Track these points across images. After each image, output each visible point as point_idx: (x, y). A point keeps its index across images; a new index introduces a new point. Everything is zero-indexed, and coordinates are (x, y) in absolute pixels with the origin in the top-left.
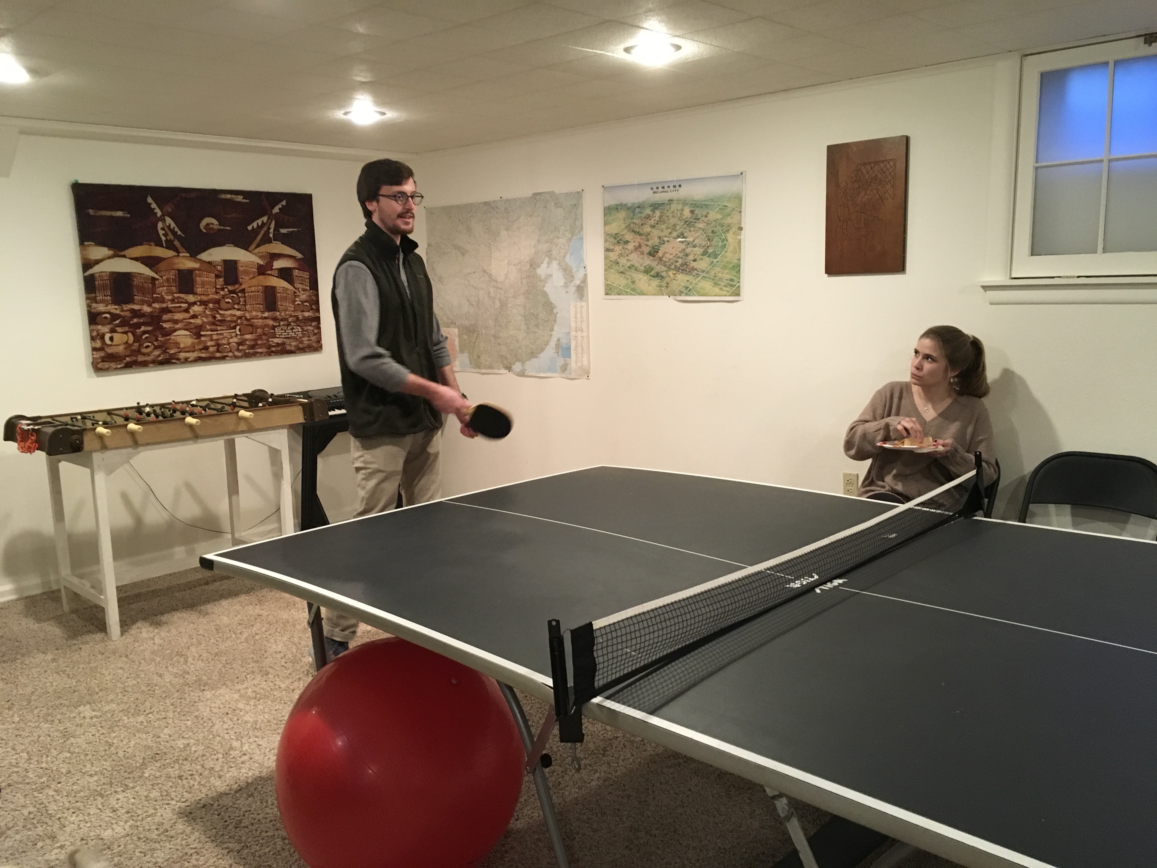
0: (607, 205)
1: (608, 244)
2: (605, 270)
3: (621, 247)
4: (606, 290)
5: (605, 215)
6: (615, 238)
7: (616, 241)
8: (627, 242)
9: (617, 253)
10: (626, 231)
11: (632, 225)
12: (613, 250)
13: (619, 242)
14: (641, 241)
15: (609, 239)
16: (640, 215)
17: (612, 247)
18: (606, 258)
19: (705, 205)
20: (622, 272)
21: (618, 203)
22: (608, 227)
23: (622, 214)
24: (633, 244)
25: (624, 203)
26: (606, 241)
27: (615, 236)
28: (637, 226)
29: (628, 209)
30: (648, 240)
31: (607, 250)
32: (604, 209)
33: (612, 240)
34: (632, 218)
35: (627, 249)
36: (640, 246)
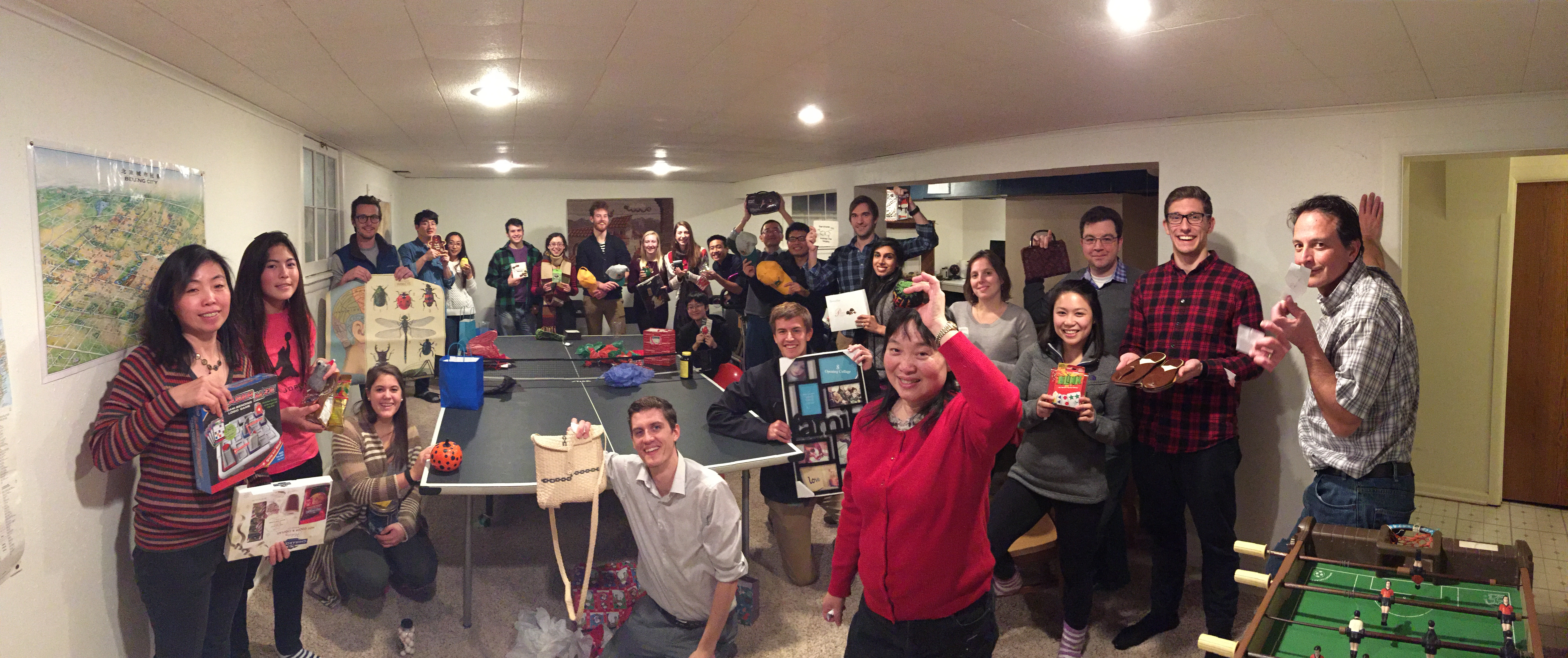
0: (43, 185)
1: (48, 267)
2: (47, 323)
3: (74, 272)
4: (49, 362)
5: (40, 206)
6: (63, 255)
7: (64, 262)
8: (83, 263)
9: (67, 286)
10: (80, 242)
11: (93, 231)
12: (59, 280)
13: (70, 264)
14: (108, 260)
15: (49, 258)
16: (108, 214)
17: (58, 274)
18: (47, 296)
19: (180, 208)
20: (78, 321)
21: (67, 186)
22: (46, 231)
23: (76, 209)
24: (94, 267)
25: (79, 187)
26: (44, 261)
27: (63, 252)
28: (103, 234)
29: (87, 200)
30: (119, 258)
31: (49, 280)
32: (38, 192)
33: (57, 259)
34: (94, 219)
35: (84, 276)
36: (105, 268)
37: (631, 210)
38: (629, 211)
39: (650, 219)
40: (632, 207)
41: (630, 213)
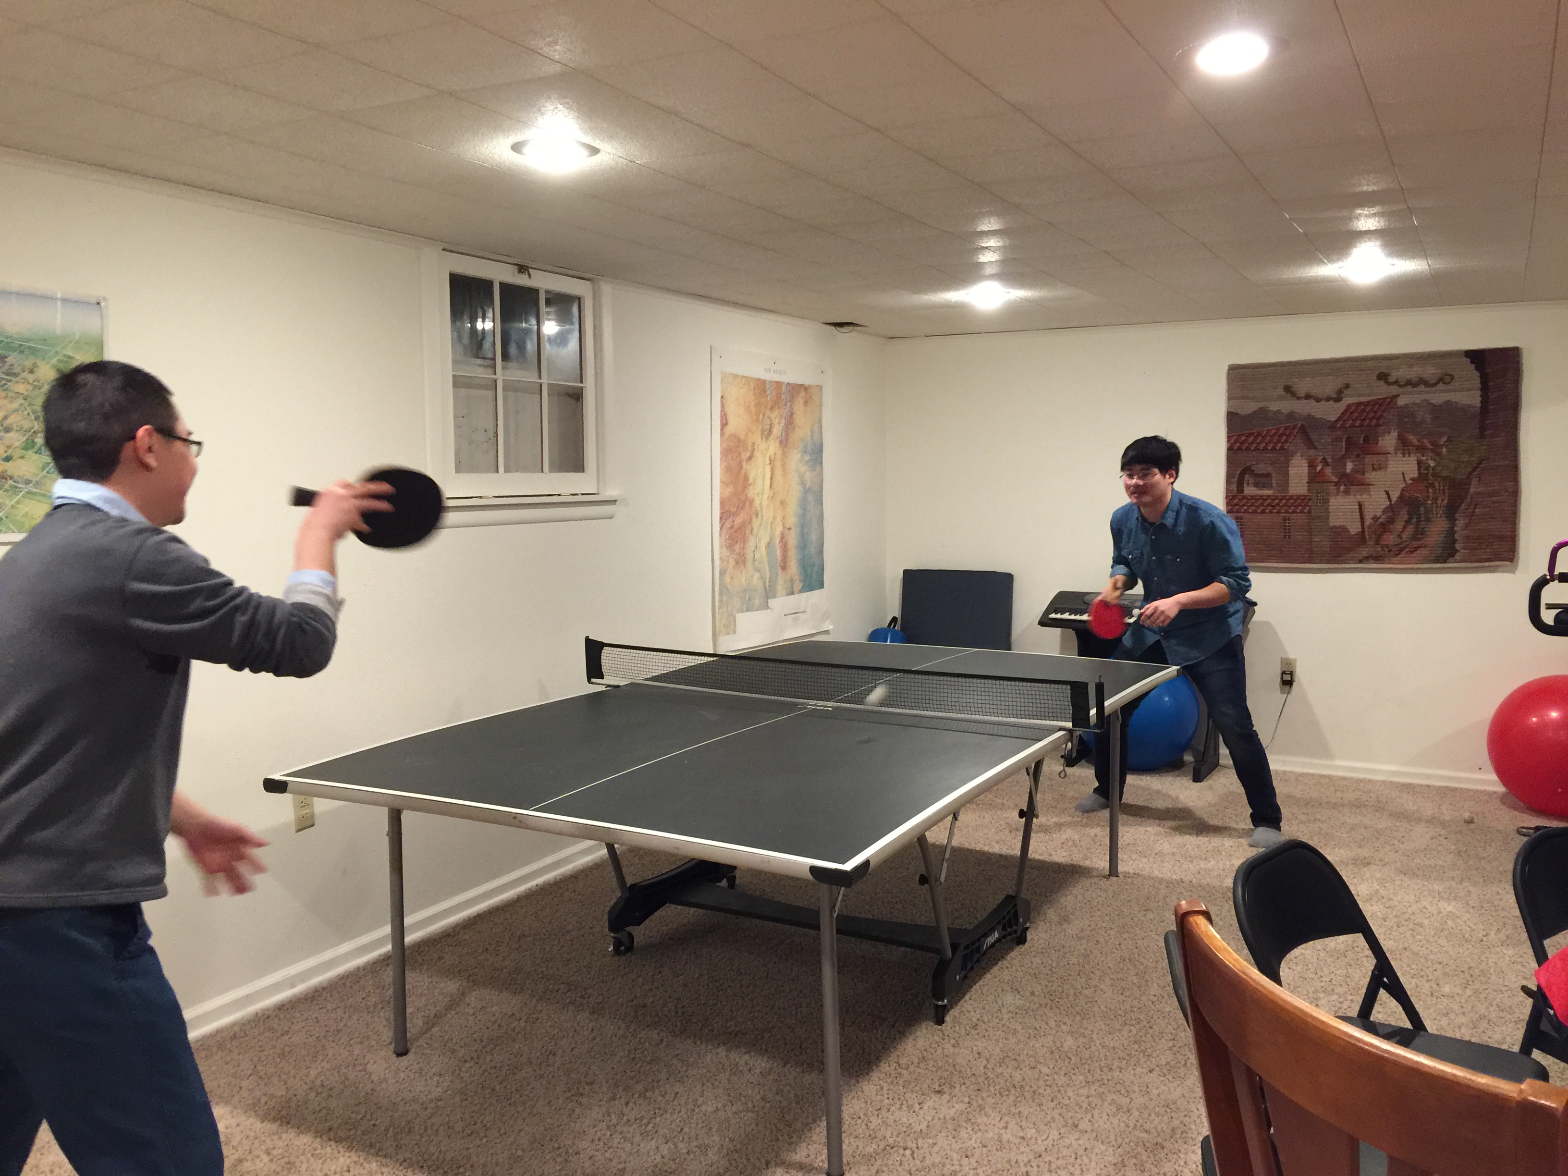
19: (29, 348)
37: (1396, 382)
38: (1389, 384)
39: (1448, 403)
40: (1401, 373)
41: (1394, 390)
